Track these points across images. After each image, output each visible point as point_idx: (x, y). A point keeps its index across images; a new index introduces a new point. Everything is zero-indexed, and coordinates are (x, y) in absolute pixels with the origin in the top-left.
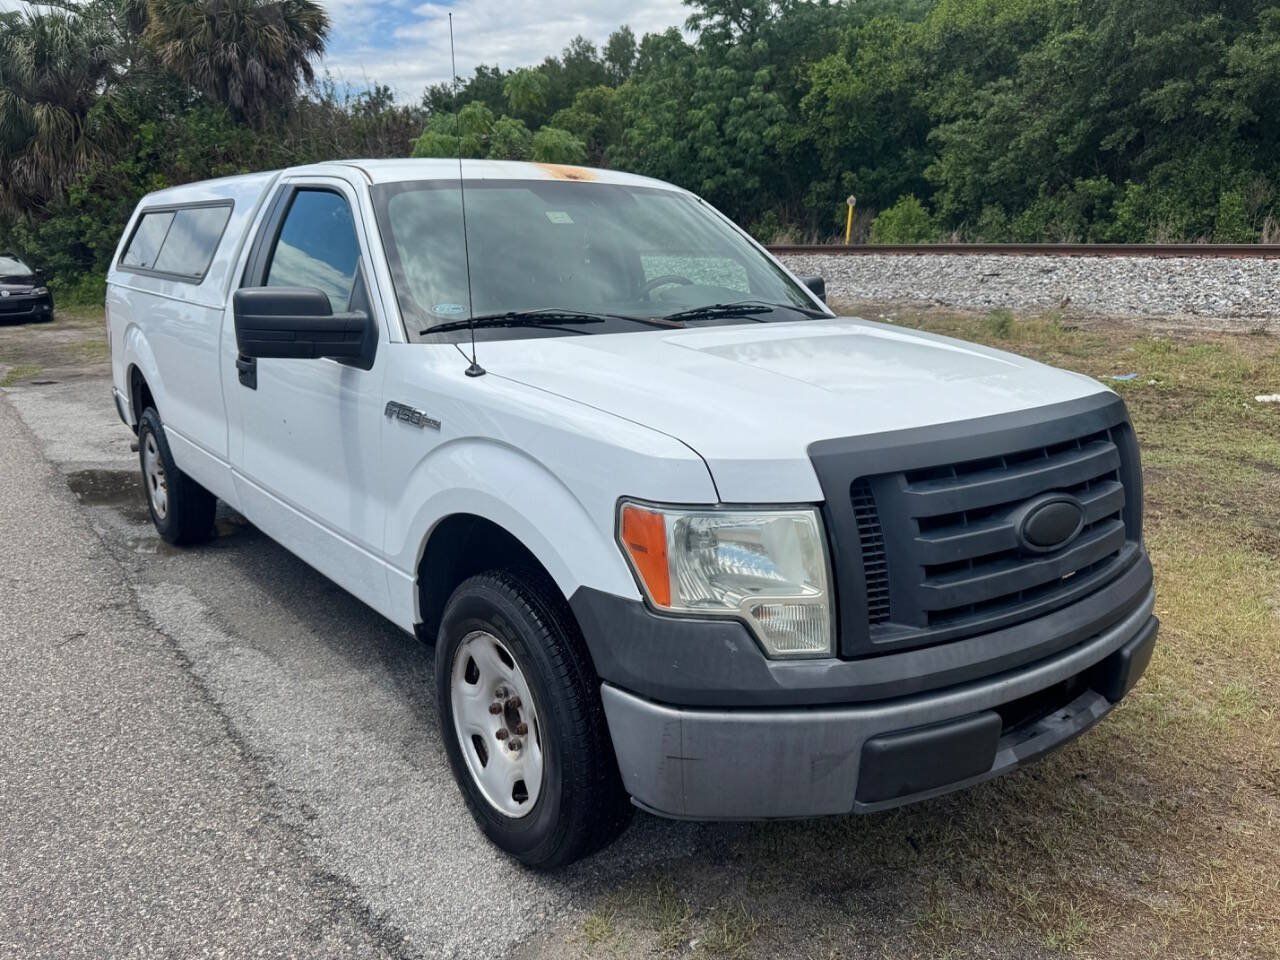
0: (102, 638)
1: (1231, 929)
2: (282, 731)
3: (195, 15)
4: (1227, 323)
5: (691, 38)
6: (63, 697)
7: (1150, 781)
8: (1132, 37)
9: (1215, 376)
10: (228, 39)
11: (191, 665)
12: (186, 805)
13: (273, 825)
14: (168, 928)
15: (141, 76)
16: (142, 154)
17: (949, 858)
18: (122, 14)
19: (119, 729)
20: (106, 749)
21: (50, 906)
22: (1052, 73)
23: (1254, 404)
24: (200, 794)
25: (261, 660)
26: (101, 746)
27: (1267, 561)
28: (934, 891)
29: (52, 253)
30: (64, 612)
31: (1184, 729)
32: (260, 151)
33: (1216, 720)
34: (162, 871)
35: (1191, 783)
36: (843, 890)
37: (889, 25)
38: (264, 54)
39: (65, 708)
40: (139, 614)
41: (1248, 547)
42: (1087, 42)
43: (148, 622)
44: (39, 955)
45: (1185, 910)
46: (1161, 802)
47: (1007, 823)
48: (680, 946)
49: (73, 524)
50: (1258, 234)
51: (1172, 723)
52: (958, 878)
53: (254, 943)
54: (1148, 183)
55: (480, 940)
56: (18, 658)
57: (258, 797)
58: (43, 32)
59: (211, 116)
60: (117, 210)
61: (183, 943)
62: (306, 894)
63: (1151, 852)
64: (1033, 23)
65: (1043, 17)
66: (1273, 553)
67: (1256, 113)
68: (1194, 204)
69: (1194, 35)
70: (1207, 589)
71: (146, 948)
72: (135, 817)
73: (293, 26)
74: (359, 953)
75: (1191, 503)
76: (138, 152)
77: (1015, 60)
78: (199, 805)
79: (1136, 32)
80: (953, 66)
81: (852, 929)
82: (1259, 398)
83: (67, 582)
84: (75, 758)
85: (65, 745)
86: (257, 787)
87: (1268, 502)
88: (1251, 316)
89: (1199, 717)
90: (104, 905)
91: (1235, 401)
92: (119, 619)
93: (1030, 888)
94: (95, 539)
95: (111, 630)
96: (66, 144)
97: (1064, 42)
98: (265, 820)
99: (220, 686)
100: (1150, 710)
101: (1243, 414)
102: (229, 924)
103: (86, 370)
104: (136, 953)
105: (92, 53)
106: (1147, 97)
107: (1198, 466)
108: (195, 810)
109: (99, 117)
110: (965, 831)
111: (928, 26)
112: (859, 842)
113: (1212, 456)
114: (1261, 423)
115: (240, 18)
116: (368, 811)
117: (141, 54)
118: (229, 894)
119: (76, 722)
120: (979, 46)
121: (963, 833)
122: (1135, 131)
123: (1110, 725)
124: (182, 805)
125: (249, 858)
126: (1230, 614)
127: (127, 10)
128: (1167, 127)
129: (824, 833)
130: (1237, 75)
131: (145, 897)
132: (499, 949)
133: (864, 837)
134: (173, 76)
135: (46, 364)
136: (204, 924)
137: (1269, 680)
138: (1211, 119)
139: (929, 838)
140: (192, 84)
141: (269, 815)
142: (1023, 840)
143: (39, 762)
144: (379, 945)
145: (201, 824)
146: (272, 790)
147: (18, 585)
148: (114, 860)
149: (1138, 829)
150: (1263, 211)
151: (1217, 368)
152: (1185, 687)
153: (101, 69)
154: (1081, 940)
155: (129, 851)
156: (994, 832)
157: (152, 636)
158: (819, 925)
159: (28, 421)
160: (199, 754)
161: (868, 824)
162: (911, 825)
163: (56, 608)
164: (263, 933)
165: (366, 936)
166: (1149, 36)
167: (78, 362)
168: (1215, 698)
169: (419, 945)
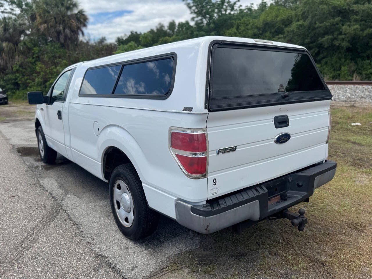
0: (31, 193)
1: (343, 264)
2: (84, 217)
3: (50, 17)
4: (344, 103)
5: (192, 24)
6: (21, 209)
7: (321, 227)
8: (316, 24)
9: (340, 118)
10: (60, 24)
11: (57, 200)
12: (59, 237)
13: (83, 242)
14: (56, 269)
15: (34, 34)
16: (34, 56)
17: (268, 248)
18: (29, 16)
19: (38, 217)
20: (35, 223)
21: (23, 264)
22: (294, 33)
23: (351, 126)
24: (62, 234)
25: (76, 198)
26: (33, 222)
27: (354, 168)
28: (264, 256)
29: (8, 85)
30: (19, 186)
31: (331, 213)
32: (69, 56)
33: (339, 211)
34: (53, 255)
35: (332, 227)
36: (239, 256)
37: (248, 20)
38: (70, 28)
39: (22, 212)
40: (41, 186)
41: (349, 165)
42: (304, 25)
43: (44, 189)
44: (21, 277)
45: (331, 259)
46: (324, 232)
47: (283, 238)
48: (196, 271)
49: (20, 162)
50: (352, 78)
51: (327, 212)
52: (270, 253)
53: (80, 272)
54: (321, 64)
55: (142, 271)
56: (8, 199)
57: (79, 235)
58: (6, 22)
59: (54, 45)
60: (27, 72)
61: (61, 273)
62: (94, 260)
63: (322, 245)
64: (288, 19)
65: (291, 18)
66: (356, 166)
67: (351, 44)
68: (334, 70)
69: (333, 23)
70: (338, 176)
71: (51, 274)
72: (45, 240)
73: (78, 20)
74: (109, 274)
75: (334, 153)
76: (33, 55)
77: (283, 30)
78: (62, 237)
79: (317, 22)
80: (266, 31)
81: (242, 266)
82: (353, 124)
83: (19, 178)
84: (26, 225)
85: (23, 222)
86: (78, 232)
87: (355, 153)
88: (350, 101)
89: (335, 210)
90: (38, 263)
91: (346, 125)
92: (35, 188)
93: (289, 255)
94: (26, 166)
95: (33, 191)
96: (12, 53)
97: (297, 25)
98: (81, 240)
99: (65, 206)
100: (322, 208)
101: (348, 129)
102: (73, 268)
103: (20, 118)
104: (48, 276)
105: (20, 28)
106: (321, 40)
107: (335, 143)
108: (61, 238)
109: (22, 46)
110: (272, 240)
111: (259, 20)
112: (243, 244)
113: (339, 140)
114: (353, 131)
115: (63, 18)
116: (109, 238)
117: (34, 28)
118: (72, 260)
119: (26, 216)
120: (273, 26)
121: (271, 241)
122: (317, 50)
123: (311, 212)
124: (58, 237)
125: (77, 251)
126: (344, 182)
127: (30, 15)
128: (326, 49)
129: (234, 242)
130: (345, 34)
131: (49, 261)
132: (147, 273)
133: (245, 242)
134: (43, 34)
135: (7, 117)
136: (66, 268)
137: (354, 200)
138: (338, 46)
139: (262, 242)
140: (49, 36)
141: (82, 239)
142: (288, 242)
143: (16, 226)
144: (114, 272)
145: (63, 242)
146: (82, 233)
147: (5, 179)
148: (40, 252)
149: (318, 239)
150: (353, 72)
151: (341, 116)
152: (331, 202)
153: (23, 32)
154: (303, 267)
155: (44, 249)
156: (279, 240)
157: (45, 192)
158: (233, 265)
159: (4, 133)
160: (61, 224)
161: (246, 239)
162: (257, 239)
163: (17, 185)
164: (82, 270)
165: (111, 270)
166: (321, 23)
167: (16, 116)
168: (339, 205)
169: (125, 272)
